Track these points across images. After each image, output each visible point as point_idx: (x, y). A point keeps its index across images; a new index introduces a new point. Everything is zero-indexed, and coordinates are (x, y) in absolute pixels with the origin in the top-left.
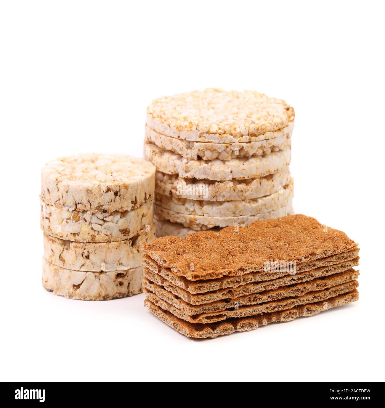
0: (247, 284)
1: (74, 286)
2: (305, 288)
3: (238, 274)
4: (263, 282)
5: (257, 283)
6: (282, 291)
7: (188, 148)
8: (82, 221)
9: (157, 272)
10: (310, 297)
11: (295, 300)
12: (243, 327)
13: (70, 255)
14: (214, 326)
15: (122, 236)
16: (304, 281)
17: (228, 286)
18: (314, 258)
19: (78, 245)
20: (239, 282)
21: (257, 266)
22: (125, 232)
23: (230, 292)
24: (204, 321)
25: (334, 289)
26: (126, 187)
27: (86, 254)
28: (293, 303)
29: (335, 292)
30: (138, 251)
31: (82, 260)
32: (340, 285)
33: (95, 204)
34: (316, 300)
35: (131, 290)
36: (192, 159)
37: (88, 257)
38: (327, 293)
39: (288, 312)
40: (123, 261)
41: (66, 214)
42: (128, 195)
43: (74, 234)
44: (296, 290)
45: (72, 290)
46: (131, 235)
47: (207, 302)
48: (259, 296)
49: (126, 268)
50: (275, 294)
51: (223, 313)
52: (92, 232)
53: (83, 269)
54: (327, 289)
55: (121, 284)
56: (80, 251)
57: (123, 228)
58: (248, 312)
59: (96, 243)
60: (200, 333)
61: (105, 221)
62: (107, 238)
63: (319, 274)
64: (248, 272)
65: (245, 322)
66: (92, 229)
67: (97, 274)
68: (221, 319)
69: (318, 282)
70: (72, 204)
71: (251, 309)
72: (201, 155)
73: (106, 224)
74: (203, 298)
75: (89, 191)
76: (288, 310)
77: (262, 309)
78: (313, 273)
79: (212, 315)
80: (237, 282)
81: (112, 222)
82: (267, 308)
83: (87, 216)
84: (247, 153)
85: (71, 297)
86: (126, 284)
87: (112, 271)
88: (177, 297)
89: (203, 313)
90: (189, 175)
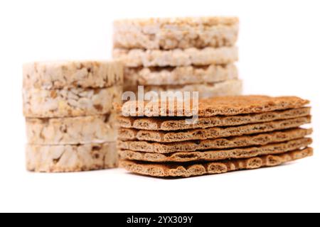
0: (214, 127)
1: (54, 160)
2: (266, 138)
3: (206, 115)
4: (229, 127)
5: (224, 127)
6: (246, 139)
7: (151, 39)
8: (59, 98)
9: (130, 126)
10: (272, 147)
11: (258, 149)
12: (213, 169)
13: (49, 131)
14: (187, 165)
15: (95, 111)
16: (265, 130)
17: (198, 126)
18: (273, 108)
19: (56, 120)
20: (207, 123)
21: (222, 109)
22: (98, 107)
23: (199, 133)
24: (178, 159)
25: (292, 142)
26: (98, 65)
27: (64, 128)
28: (257, 151)
29: (293, 145)
30: (111, 127)
31: (60, 134)
32: (297, 139)
33: (71, 80)
34: (277, 151)
35: (106, 163)
36: (155, 49)
37: (65, 131)
38: (287, 145)
39: (253, 159)
40: (98, 134)
41: (44, 93)
42: (100, 72)
43: (52, 111)
44: (259, 139)
45: (52, 164)
46: (105, 111)
47: (180, 140)
48: (226, 141)
49: (101, 141)
50: (240, 140)
51: (195, 153)
52: (69, 107)
53: (62, 143)
54: (286, 142)
55: (97, 156)
56: (58, 126)
57: (97, 103)
58: (217, 154)
59: (72, 117)
60: (174, 170)
61: (80, 97)
62: (82, 112)
63: (278, 126)
64: (215, 114)
65: (215, 164)
66: (69, 104)
67: (75, 147)
68: (193, 159)
69: (278, 133)
70: (49, 82)
71: (219, 152)
72: (162, 44)
73: (81, 100)
74: (175, 135)
75: (64, 68)
76: (252, 157)
77: (230, 154)
78: (273, 124)
79: (185, 154)
80: (206, 123)
81: (86, 97)
82: (234, 153)
83: (64, 92)
84: (203, 42)
85: (51, 171)
86: (101, 156)
87: (88, 143)
88: (150, 142)
89: (176, 152)
90: (153, 63)
